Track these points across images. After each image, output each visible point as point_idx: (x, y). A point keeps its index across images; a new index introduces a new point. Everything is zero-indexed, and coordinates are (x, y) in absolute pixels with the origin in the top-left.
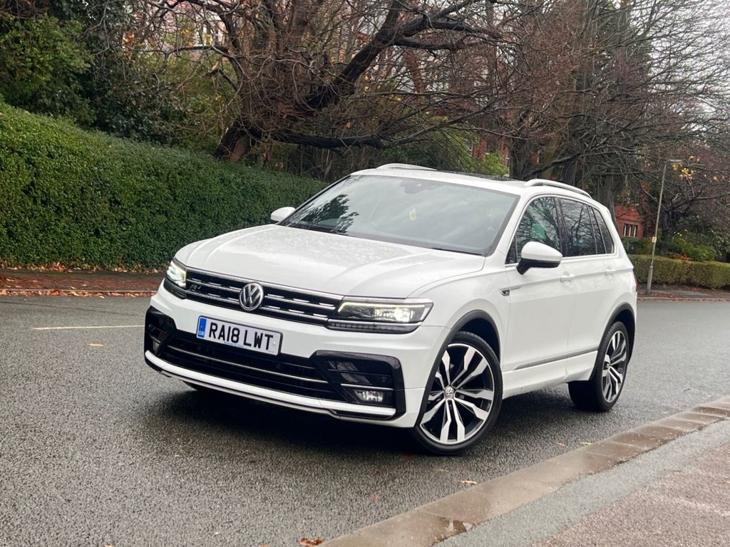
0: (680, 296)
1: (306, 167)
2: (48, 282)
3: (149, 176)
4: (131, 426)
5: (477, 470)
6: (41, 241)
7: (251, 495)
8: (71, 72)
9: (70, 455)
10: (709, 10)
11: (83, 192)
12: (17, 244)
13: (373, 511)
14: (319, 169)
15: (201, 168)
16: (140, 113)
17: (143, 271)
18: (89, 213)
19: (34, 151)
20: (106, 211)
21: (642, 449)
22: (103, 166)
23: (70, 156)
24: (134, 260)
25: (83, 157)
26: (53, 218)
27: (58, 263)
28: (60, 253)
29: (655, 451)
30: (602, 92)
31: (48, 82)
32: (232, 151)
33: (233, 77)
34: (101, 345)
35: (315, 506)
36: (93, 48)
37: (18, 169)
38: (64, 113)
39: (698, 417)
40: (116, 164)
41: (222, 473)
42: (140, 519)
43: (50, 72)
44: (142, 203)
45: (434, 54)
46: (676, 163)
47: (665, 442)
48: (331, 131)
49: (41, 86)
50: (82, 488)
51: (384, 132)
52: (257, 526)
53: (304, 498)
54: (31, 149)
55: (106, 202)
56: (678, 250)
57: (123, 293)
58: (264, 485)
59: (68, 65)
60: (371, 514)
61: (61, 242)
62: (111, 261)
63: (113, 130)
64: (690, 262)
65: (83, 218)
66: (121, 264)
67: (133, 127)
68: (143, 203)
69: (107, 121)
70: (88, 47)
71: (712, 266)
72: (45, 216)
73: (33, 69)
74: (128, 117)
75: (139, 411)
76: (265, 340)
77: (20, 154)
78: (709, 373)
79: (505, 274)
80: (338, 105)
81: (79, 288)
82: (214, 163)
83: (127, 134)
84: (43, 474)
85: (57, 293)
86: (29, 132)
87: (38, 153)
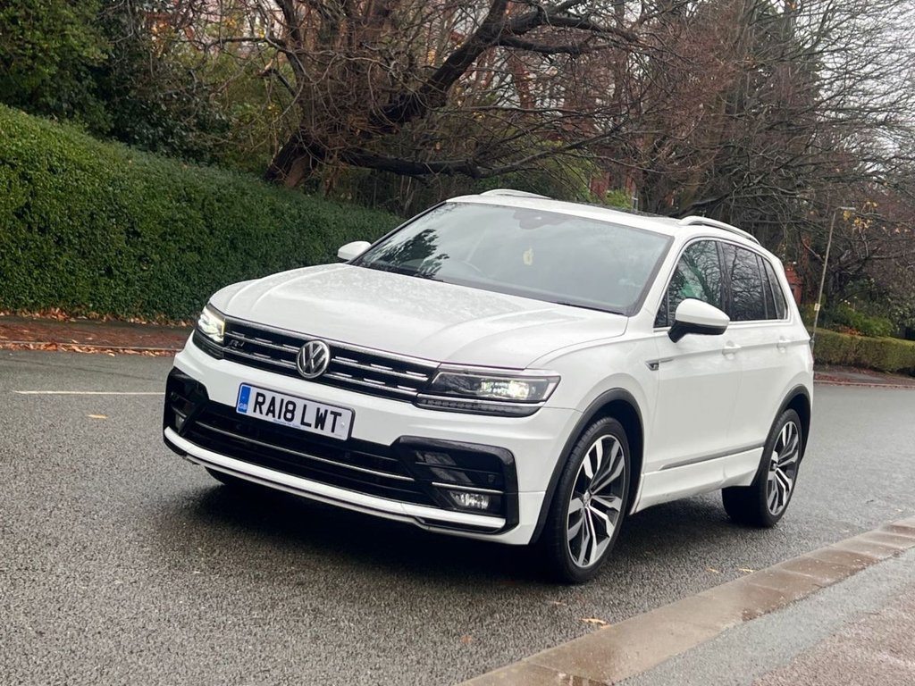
0: (846, 380)
1: (381, 199)
2: (43, 334)
3: (178, 201)
4: (136, 530)
5: (605, 604)
6: (36, 280)
7: (297, 631)
8: (83, 64)
9: (48, 567)
10: (895, 18)
11: (93, 218)
12: (4, 283)
13: (465, 659)
14: (397, 202)
15: (247, 194)
16: (170, 122)
17: (167, 323)
18: (100, 246)
19: (30, 162)
20: (121, 245)
21: (824, 582)
22: (120, 186)
23: (78, 172)
24: (155, 309)
25: (95, 174)
26: (53, 251)
27: (58, 310)
28: (60, 296)
29: (841, 585)
30: (759, 117)
31: (53, 77)
32: (287, 173)
33: (291, 80)
34: (104, 417)
35: (384, 650)
36: (112, 34)
37: (10, 185)
38: (73, 117)
39: (892, 538)
40: (137, 185)
41: (257, 598)
42: (140, 663)
43: (56, 63)
44: (168, 237)
45: (549, 58)
46: (847, 212)
47: (853, 572)
48: (414, 152)
49: (43, 81)
50: (61, 615)
51: (482, 157)
52: (304, 678)
53: (370, 638)
54: (27, 161)
55: (122, 234)
56: (845, 322)
57: (140, 351)
58: (315, 618)
59: (79, 56)
60: (462, 663)
61: (62, 282)
62: (126, 310)
63: (135, 142)
64: (860, 338)
65: (92, 252)
66: (139, 314)
67: (161, 139)
68: (170, 235)
69: (128, 129)
70: (107, 33)
71: (888, 343)
72: (42, 248)
73: (34, 57)
74: (154, 126)
75: (149, 507)
76: (330, 418)
77: (12, 166)
78: (897, 481)
79: (653, 340)
80: (425, 121)
81: (83, 342)
82: (263, 188)
83: (153, 147)
84: (8, 593)
85: (54, 347)
86: (26, 138)
87: (36, 166)
